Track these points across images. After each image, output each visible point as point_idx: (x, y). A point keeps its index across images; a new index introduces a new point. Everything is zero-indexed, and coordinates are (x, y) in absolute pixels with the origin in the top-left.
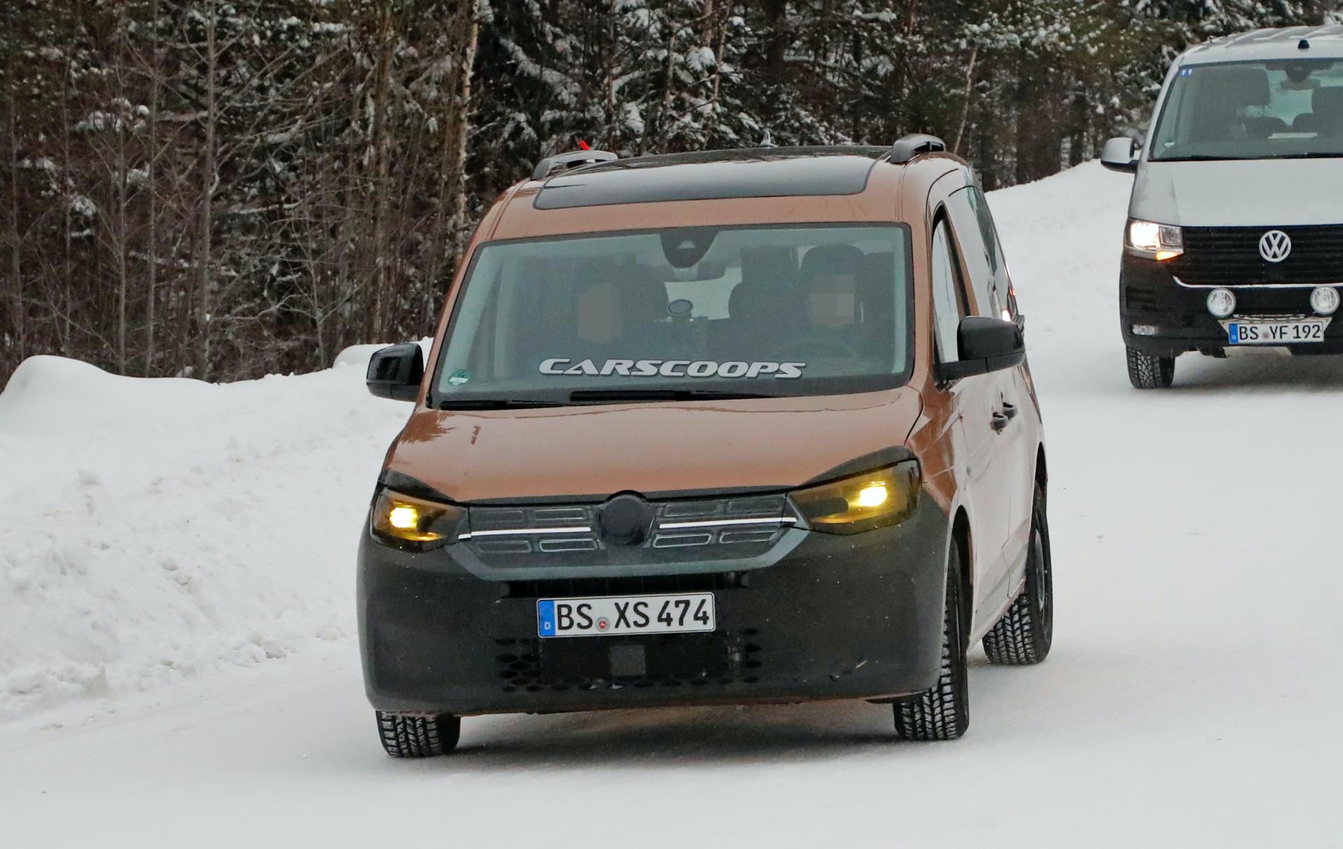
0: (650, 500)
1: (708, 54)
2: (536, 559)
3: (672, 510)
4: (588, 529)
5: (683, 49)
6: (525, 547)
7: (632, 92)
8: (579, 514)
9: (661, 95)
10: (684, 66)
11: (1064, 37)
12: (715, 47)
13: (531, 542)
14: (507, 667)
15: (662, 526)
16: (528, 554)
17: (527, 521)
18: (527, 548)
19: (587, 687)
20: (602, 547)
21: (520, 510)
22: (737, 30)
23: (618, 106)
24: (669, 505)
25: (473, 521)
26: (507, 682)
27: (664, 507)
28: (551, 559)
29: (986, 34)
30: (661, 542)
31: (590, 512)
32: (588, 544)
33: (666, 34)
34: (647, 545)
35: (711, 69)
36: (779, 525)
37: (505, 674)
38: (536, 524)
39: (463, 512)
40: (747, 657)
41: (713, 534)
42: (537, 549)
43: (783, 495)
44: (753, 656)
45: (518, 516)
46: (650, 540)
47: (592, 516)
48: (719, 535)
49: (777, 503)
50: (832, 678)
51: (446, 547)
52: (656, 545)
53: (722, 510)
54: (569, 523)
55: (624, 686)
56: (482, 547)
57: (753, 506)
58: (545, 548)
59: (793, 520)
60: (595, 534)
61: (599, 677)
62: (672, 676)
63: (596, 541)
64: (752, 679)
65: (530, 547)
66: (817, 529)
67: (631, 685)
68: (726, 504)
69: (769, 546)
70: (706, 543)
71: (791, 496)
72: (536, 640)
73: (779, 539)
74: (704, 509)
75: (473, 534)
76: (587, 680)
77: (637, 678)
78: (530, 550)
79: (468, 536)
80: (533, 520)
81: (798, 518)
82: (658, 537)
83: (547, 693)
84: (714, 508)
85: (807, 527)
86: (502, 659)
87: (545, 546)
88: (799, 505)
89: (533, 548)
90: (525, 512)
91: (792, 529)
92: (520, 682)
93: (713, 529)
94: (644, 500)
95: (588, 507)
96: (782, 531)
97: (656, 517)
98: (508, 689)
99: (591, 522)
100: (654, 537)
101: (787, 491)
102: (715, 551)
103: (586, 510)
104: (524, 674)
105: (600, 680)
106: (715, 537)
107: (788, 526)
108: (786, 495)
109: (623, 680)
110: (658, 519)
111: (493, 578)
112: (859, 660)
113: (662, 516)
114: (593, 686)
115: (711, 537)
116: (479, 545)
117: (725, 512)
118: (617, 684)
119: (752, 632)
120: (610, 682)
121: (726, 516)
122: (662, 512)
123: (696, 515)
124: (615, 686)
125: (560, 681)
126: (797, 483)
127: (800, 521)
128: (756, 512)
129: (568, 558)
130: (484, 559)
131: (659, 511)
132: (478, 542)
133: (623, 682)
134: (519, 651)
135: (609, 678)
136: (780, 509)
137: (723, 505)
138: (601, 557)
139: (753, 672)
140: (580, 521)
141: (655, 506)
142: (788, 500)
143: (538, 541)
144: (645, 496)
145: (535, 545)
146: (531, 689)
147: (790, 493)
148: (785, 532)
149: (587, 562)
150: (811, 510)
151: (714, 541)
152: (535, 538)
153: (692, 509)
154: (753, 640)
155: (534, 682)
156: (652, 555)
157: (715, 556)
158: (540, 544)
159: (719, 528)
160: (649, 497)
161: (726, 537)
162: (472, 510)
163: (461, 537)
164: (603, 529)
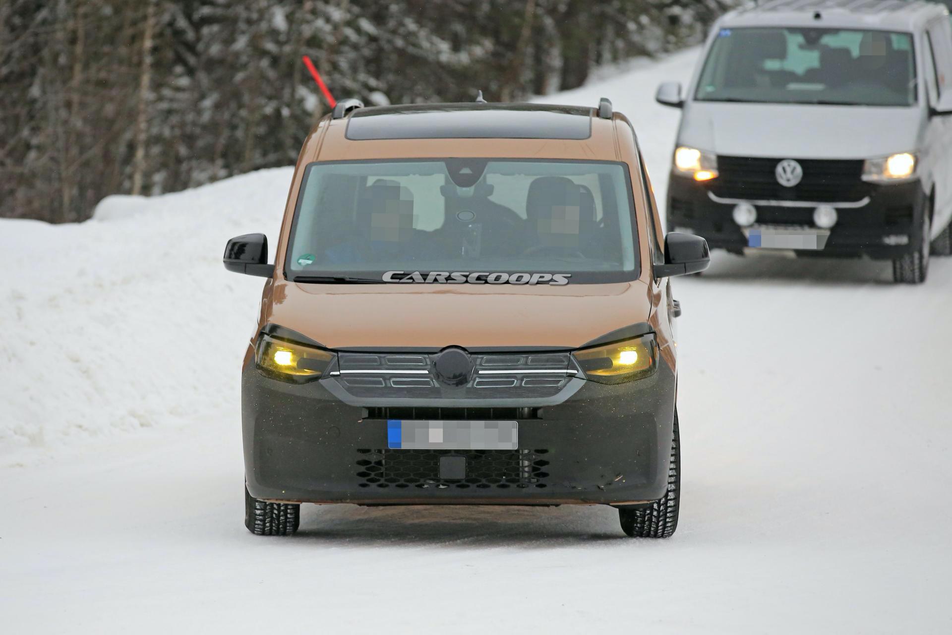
0: (471, 353)
2: (389, 391)
3: (487, 361)
4: (426, 372)
6: (380, 383)
8: (420, 361)
13: (385, 380)
14: (363, 469)
15: (480, 372)
16: (382, 388)
17: (381, 364)
18: (382, 384)
19: (420, 486)
20: (437, 385)
21: (376, 356)
24: (485, 357)
25: (341, 363)
26: (364, 480)
27: (482, 358)
28: (399, 392)
30: (479, 383)
31: (428, 360)
32: (426, 383)
34: (469, 385)
36: (565, 375)
37: (361, 474)
38: (387, 367)
39: (332, 355)
40: (539, 469)
41: (517, 380)
42: (389, 385)
43: (568, 354)
44: (544, 469)
45: (374, 360)
46: (471, 382)
47: (429, 363)
48: (522, 380)
49: (564, 359)
50: (599, 487)
51: (320, 381)
52: (476, 385)
53: (524, 363)
54: (413, 367)
55: (448, 486)
56: (348, 381)
57: (547, 361)
58: (394, 385)
59: (575, 372)
60: (432, 376)
61: (430, 479)
62: (484, 481)
63: (432, 381)
64: (542, 486)
65: (383, 383)
66: (590, 379)
67: (453, 486)
68: (527, 358)
69: (558, 390)
70: (513, 386)
71: (573, 355)
72: (387, 451)
73: (565, 386)
74: (511, 361)
75: (342, 372)
76: (422, 481)
77: (458, 481)
78: (384, 385)
79: (338, 373)
80: (386, 364)
81: (578, 371)
82: (478, 380)
83: (391, 490)
84: (518, 361)
85: (584, 377)
86: (360, 463)
87: (395, 383)
88: (580, 362)
89: (386, 383)
90: (380, 357)
91: (574, 378)
92: (372, 481)
93: (517, 376)
94: (467, 352)
95: (426, 356)
96: (567, 380)
97: (476, 365)
98: (363, 485)
99: (429, 367)
100: (475, 380)
101: (570, 350)
102: (518, 392)
103: (425, 358)
104: (375, 475)
105: (431, 482)
106: (519, 381)
107: (572, 376)
108: (570, 354)
109: (448, 482)
110: (478, 367)
111: (358, 405)
112: (617, 476)
113: (481, 365)
114: (426, 486)
115: (516, 381)
116: (345, 380)
117: (526, 364)
118: (443, 485)
119: (544, 451)
120: (438, 483)
121: (527, 367)
122: (481, 362)
123: (505, 366)
124: (441, 487)
125: (402, 482)
126: (578, 346)
127: (581, 374)
128: (549, 365)
129: (411, 393)
130: (350, 390)
131: (478, 361)
132: (345, 378)
133: (447, 484)
134: (373, 458)
135: (438, 480)
136: (566, 363)
137: (525, 359)
138: (436, 393)
139: (542, 481)
140: (419, 365)
141: (475, 358)
142: (572, 358)
143: (389, 379)
144: (468, 349)
145: (388, 382)
146: (381, 486)
147: (572, 353)
148: (568, 382)
149: (425, 396)
150: (587, 365)
151: (518, 385)
152: (388, 377)
153: (503, 361)
154: (543, 457)
155: (383, 481)
156: (473, 393)
157: (520, 396)
158: (392, 381)
159: (522, 375)
160: (470, 351)
161: (527, 382)
162: (340, 354)
163: (332, 373)
164: (437, 372)
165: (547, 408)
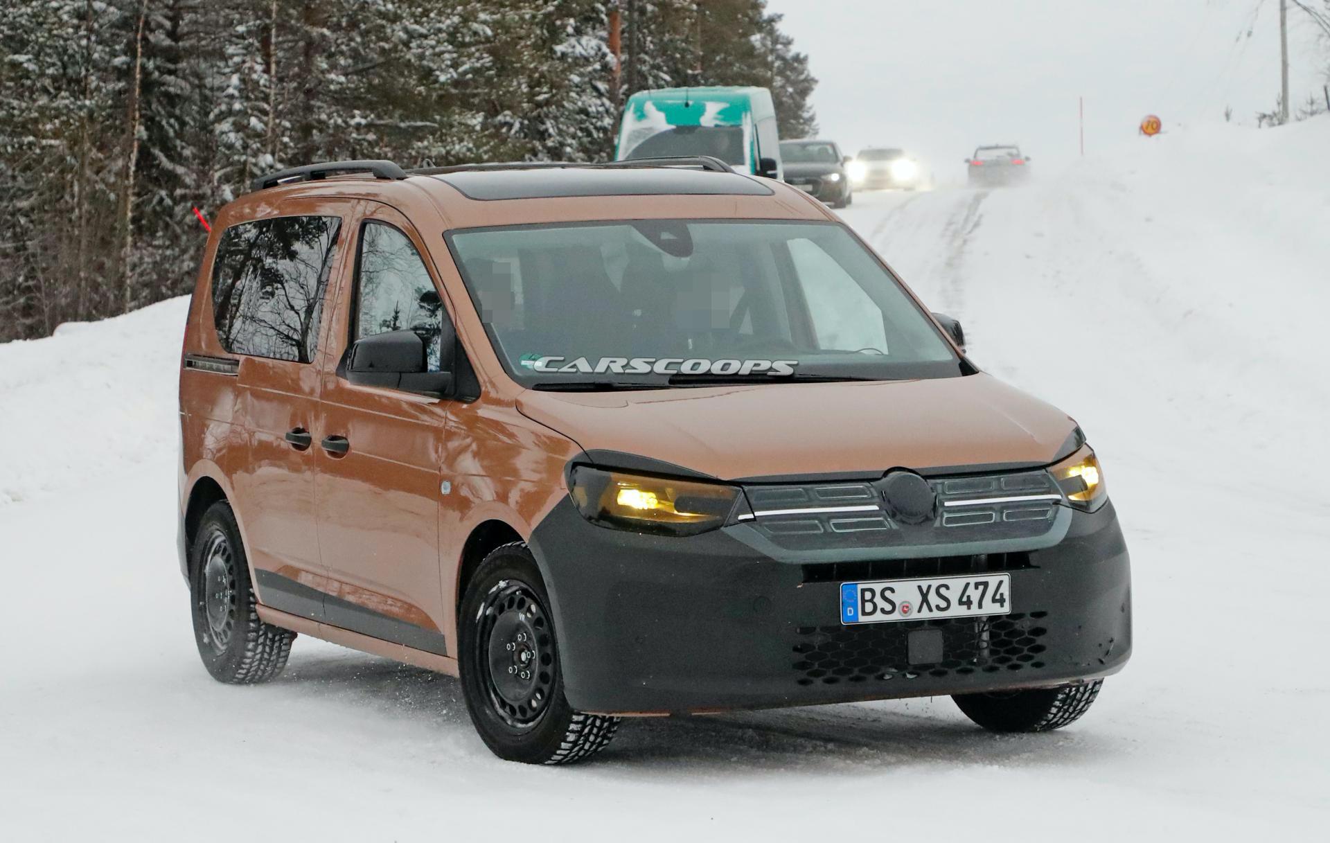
0: (926, 477)
1: (269, 158)
2: (830, 539)
3: (951, 487)
4: (875, 508)
5: (255, 155)
6: (815, 527)
7: (227, 179)
8: (862, 492)
9: (242, 181)
10: (255, 165)
11: (469, 150)
12: (273, 154)
13: (821, 522)
14: (800, 657)
15: (947, 504)
16: (821, 534)
17: (810, 500)
18: (820, 530)
19: (881, 677)
20: (894, 526)
21: (800, 488)
22: (285, 145)
23: (218, 187)
24: (947, 482)
25: (753, 501)
26: (802, 675)
27: (943, 484)
28: (845, 540)
29: (426, 148)
30: (949, 520)
31: (872, 489)
32: (880, 524)
33: (245, 147)
34: (937, 524)
35: (271, 167)
36: (1051, 502)
37: (800, 666)
38: (819, 503)
39: (736, 490)
40: (1035, 639)
41: (996, 513)
42: (829, 530)
43: (1045, 471)
44: (1040, 640)
45: (799, 495)
46: (939, 518)
47: (875, 494)
48: (1002, 513)
49: (1045, 481)
50: (1100, 661)
51: (722, 528)
52: (947, 523)
53: (997, 487)
54: (855, 502)
55: (918, 675)
56: (772, 527)
57: (1026, 483)
58: (837, 529)
59: (1059, 497)
60: (884, 512)
61: (894, 667)
62: (965, 665)
63: (888, 521)
64: (1038, 665)
65: (821, 527)
66: (1075, 507)
67: (927, 674)
68: (999, 479)
69: (1048, 525)
70: (993, 521)
71: (1051, 473)
72: (839, 628)
73: (1055, 518)
74: (981, 486)
75: (757, 514)
76: (883, 670)
77: (933, 667)
78: (823, 531)
79: (750, 516)
80: (816, 499)
81: (1061, 496)
82: (946, 516)
83: (842, 686)
84: (989, 484)
85: (1070, 505)
86: (798, 648)
87: (837, 526)
89: (824, 528)
90: (806, 490)
91: (1060, 507)
92: (817, 674)
93: (994, 506)
95: (867, 484)
96: (1054, 507)
97: (939, 494)
98: (804, 681)
99: (877, 500)
100: (942, 516)
101: (1045, 466)
102: (1001, 530)
103: (867, 488)
104: (819, 665)
105: (894, 670)
106: (999, 514)
107: (1057, 502)
108: (1047, 472)
109: (919, 670)
110: (941, 497)
113: (944, 493)
114: (887, 677)
115: (994, 515)
116: (766, 526)
117: (1000, 489)
118: (911, 673)
119: (1042, 614)
121: (1001, 493)
122: (943, 489)
123: (975, 493)
124: (909, 676)
125: (858, 673)
127: (1064, 499)
128: (1027, 488)
130: (776, 540)
131: (939, 488)
132: (766, 523)
133: (918, 672)
134: (817, 640)
135: (904, 667)
136: (1048, 485)
137: (997, 482)
138: (891, 538)
139: (1038, 657)
140: (866, 499)
141: (932, 484)
142: (1050, 476)
143: (828, 522)
144: (919, 472)
145: (826, 525)
146: (828, 681)
147: (1049, 469)
148: (1056, 512)
149: (884, 543)
151: (998, 520)
152: (824, 518)
153: (969, 486)
154: (1041, 623)
155: (829, 674)
156: (945, 535)
157: (1005, 536)
158: (831, 523)
159: (1000, 506)
160: (924, 473)
161: (1008, 516)
162: (746, 488)
163: (741, 517)
164: (890, 508)
165: (1044, 552)
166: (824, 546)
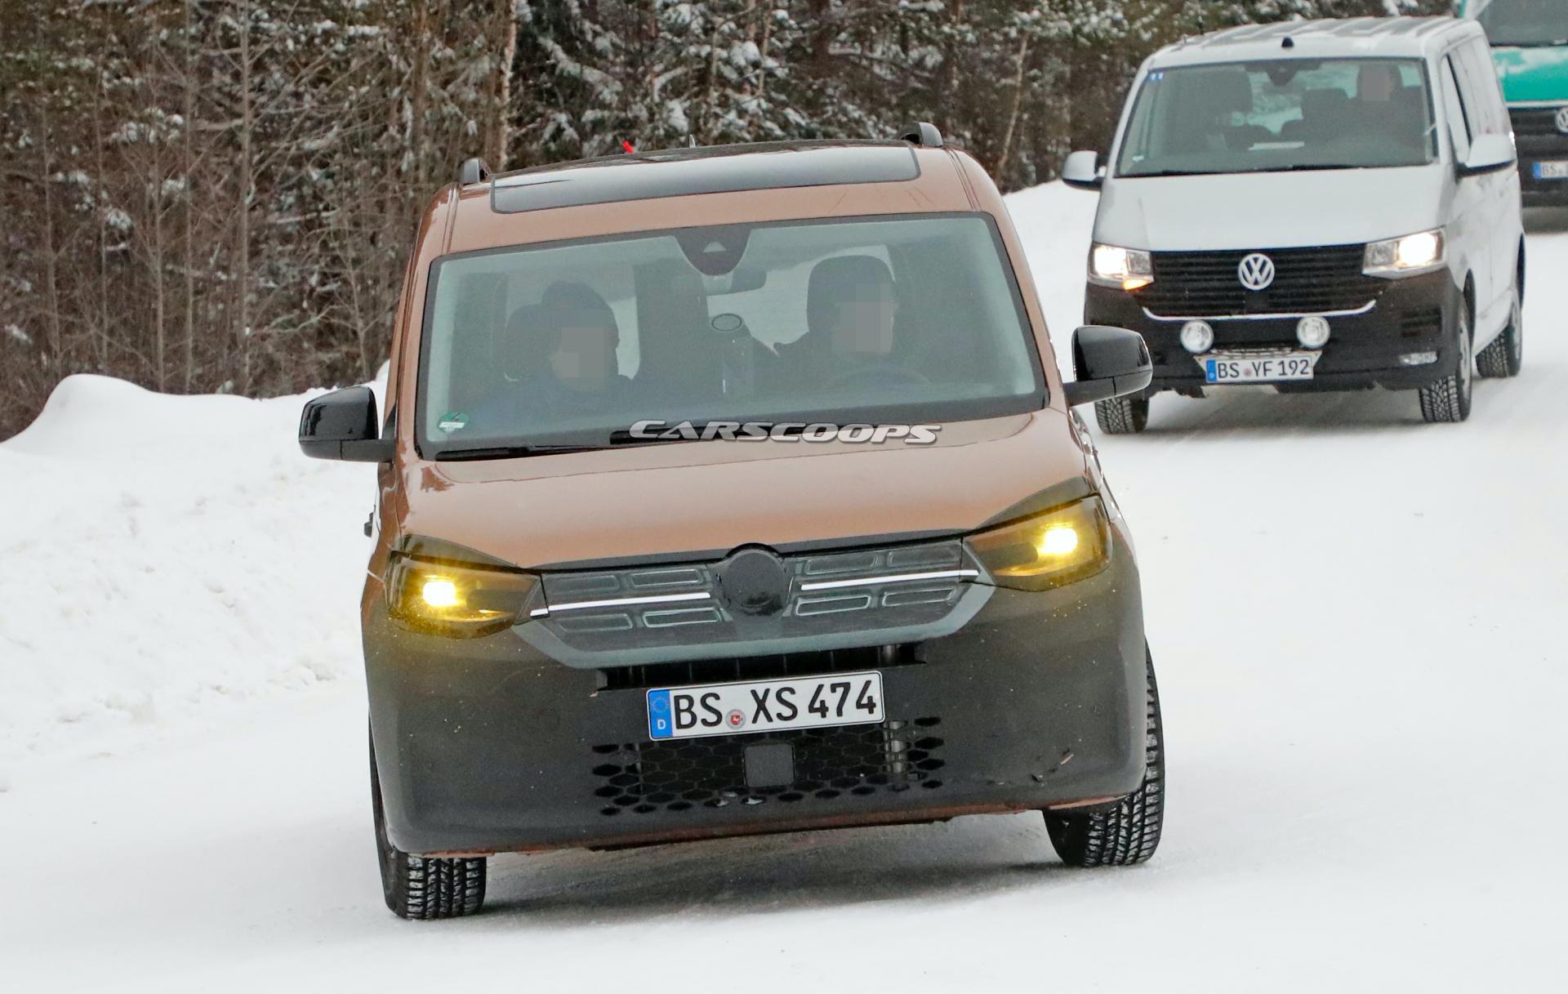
0: (784, 555)
2: (640, 636)
3: (815, 567)
4: (706, 595)
6: (624, 622)
8: (693, 576)
13: (632, 615)
14: (604, 781)
15: (805, 587)
16: (628, 630)
17: (623, 588)
18: (627, 624)
19: (713, 804)
20: (728, 617)
21: (611, 575)
24: (810, 560)
25: (549, 593)
26: (608, 803)
27: (806, 561)
28: (659, 636)
30: (804, 608)
31: (706, 573)
32: (708, 615)
34: (787, 613)
36: (957, 580)
37: (603, 792)
38: (636, 592)
39: (530, 580)
40: (926, 755)
41: (872, 596)
42: (640, 625)
43: (958, 542)
44: (935, 754)
45: (610, 583)
46: (790, 606)
47: (709, 578)
48: (881, 596)
49: (952, 552)
50: (1035, 779)
51: (513, 628)
52: (800, 611)
53: (881, 564)
54: (680, 589)
55: (764, 800)
56: (565, 625)
57: (921, 557)
58: (651, 623)
59: (974, 573)
60: (717, 601)
61: (731, 790)
62: (828, 785)
63: (719, 610)
64: (933, 785)
65: (630, 622)
66: (1004, 584)
67: (773, 799)
68: (886, 555)
69: (947, 609)
70: (865, 607)
71: (967, 543)
72: (647, 745)
73: (958, 599)
74: (858, 563)
75: (552, 608)
76: (715, 795)
77: (782, 788)
78: (631, 626)
79: (544, 611)
80: (632, 588)
81: (979, 571)
82: (801, 602)
83: (661, 815)
84: (870, 561)
85: (992, 583)
86: (601, 771)
87: (651, 620)
88: (979, 555)
89: (634, 622)
90: (618, 577)
91: (974, 585)
92: (625, 801)
93: (872, 588)
94: (775, 554)
95: (703, 567)
96: (961, 588)
97: (795, 575)
98: (609, 812)
99: (710, 586)
100: (795, 603)
101: (961, 535)
102: (876, 617)
103: (701, 571)
104: (629, 790)
105: (732, 795)
106: (876, 599)
107: (968, 581)
108: (962, 542)
109: (763, 793)
110: (798, 579)
111: (585, 665)
112: (1065, 754)
113: (803, 574)
114: (723, 803)
115: (869, 598)
116: (559, 623)
117: (885, 566)
118: (754, 798)
119: (933, 721)
120: (743, 797)
121: (885, 571)
122: (803, 569)
123: (848, 572)
124: (751, 802)
125: (679, 798)
126: (973, 526)
127: (983, 575)
128: (926, 563)
129: (683, 635)
130: (568, 640)
131: (799, 568)
132: (560, 619)
133: (763, 795)
134: (624, 760)
135: (743, 791)
136: (957, 559)
137: (882, 557)
138: (725, 631)
139: (932, 776)
140: (693, 584)
141: (790, 563)
142: (965, 548)
143: (641, 614)
144: (776, 548)
145: (638, 619)
146: (640, 810)
147: (966, 539)
148: (965, 590)
149: (709, 639)
150: (994, 561)
151: (874, 605)
152: (637, 610)
153: (842, 564)
154: (932, 732)
155: (643, 800)
156: (795, 626)
157: (879, 624)
158: (644, 617)
159: (880, 587)
160: (782, 551)
161: (890, 599)
162: (545, 577)
163: (534, 613)
164: (725, 595)
165: (931, 643)
166: (632, 644)
